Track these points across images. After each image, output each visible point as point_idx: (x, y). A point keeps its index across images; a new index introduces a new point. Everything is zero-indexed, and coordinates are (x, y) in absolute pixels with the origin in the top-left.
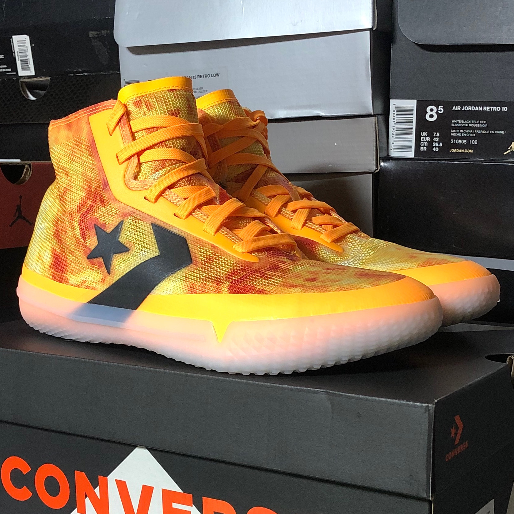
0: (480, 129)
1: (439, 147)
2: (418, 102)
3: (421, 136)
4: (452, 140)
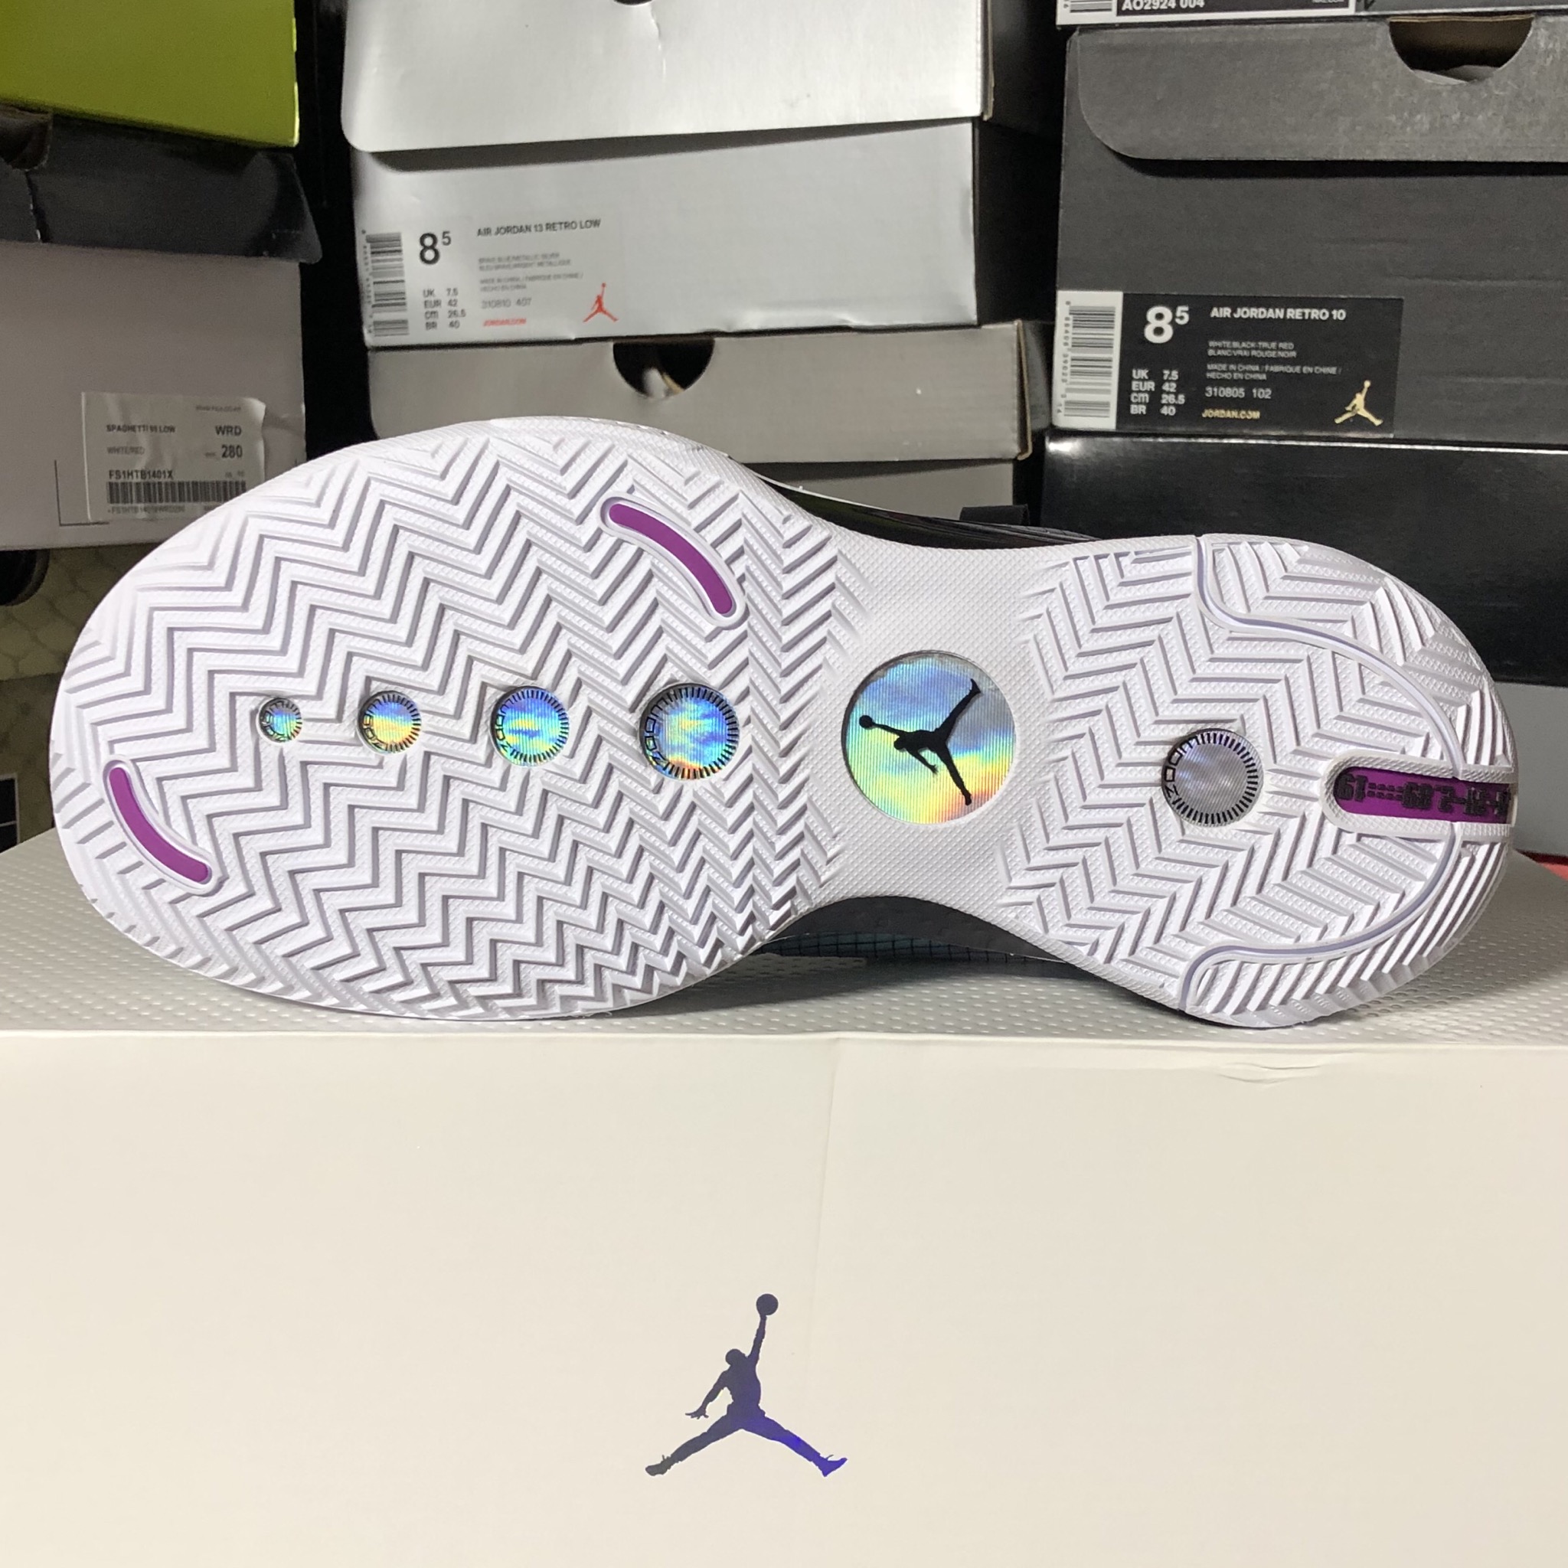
0: (1277, 361)
1: (1176, 406)
2: (1125, 295)
3: (1132, 379)
4: (1209, 389)
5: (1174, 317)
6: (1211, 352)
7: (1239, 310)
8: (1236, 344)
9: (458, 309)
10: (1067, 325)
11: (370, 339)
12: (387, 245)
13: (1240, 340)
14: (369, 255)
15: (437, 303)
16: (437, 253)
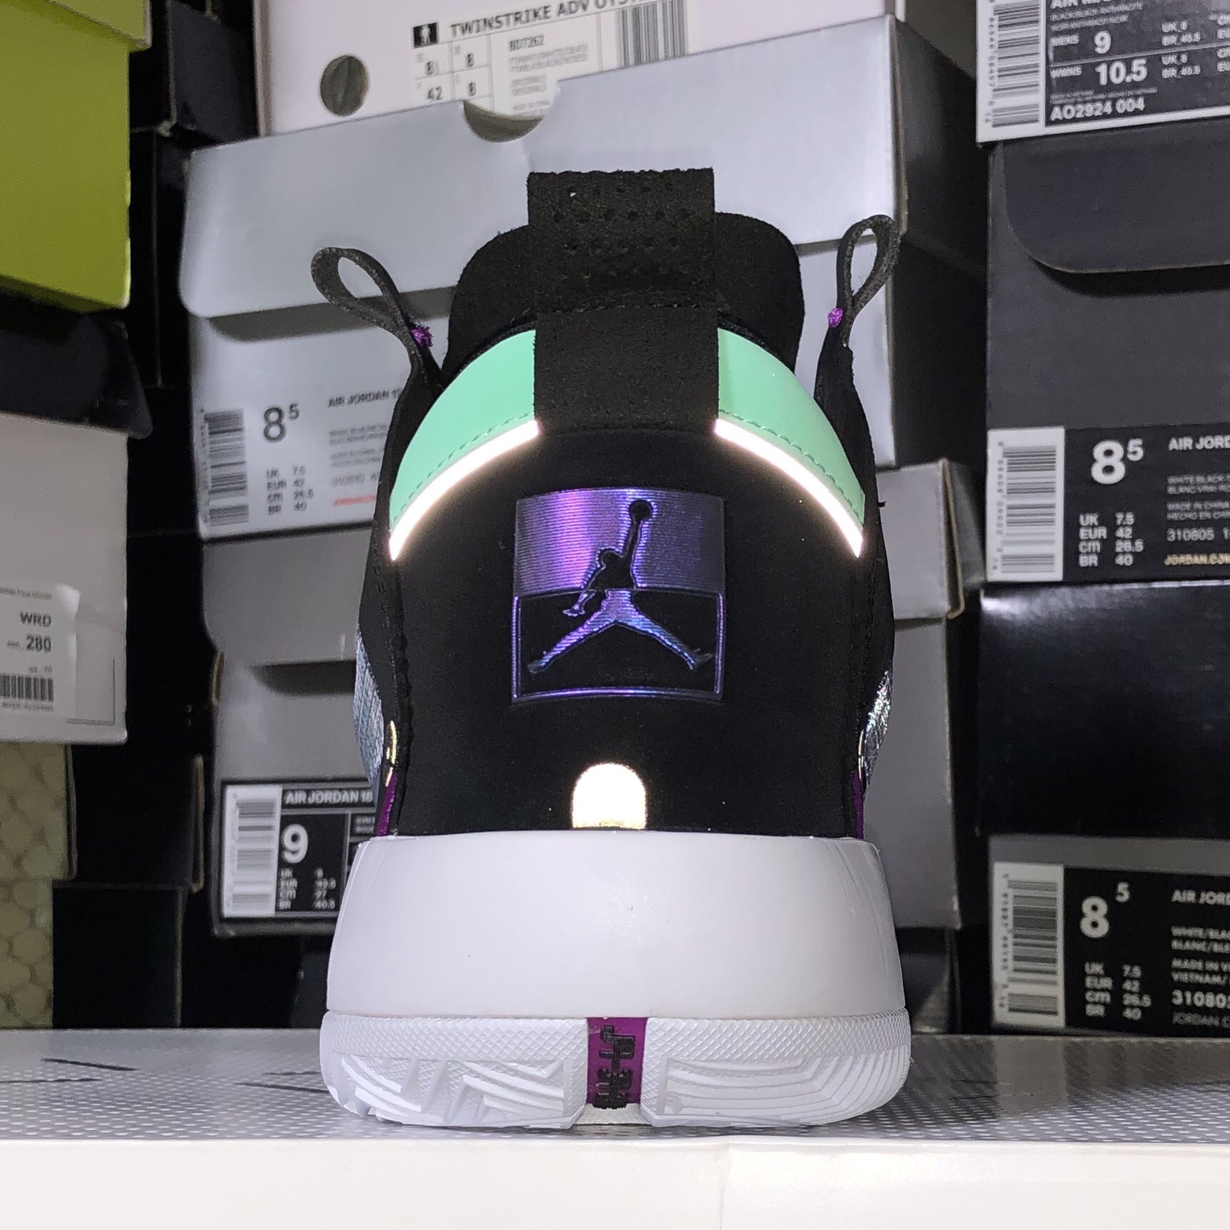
1: (1134, 554)
2: (1068, 433)
3: (1080, 526)
4: (1172, 532)
5: (1126, 452)
6: (1171, 490)
7: (1201, 440)
8: (1200, 479)
9: (305, 489)
10: (1000, 469)
11: (205, 530)
12: (225, 424)
13: (1206, 473)
14: (207, 434)
15: (282, 484)
16: (282, 428)
